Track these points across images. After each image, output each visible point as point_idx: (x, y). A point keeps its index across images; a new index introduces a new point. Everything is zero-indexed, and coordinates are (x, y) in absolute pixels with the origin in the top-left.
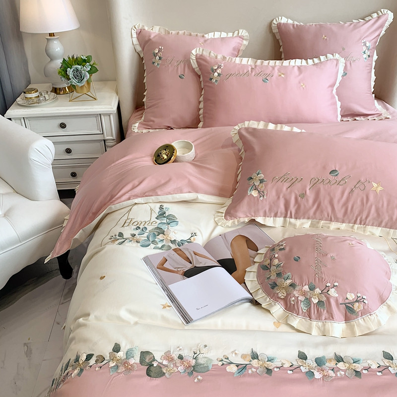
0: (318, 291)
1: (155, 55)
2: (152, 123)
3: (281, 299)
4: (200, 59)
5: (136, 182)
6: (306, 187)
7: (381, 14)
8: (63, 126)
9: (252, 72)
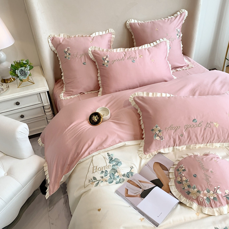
0: (211, 192)
1: (66, 53)
2: (71, 92)
3: (194, 199)
4: (94, 53)
5: (89, 142)
6: (183, 130)
7: (182, 12)
8: (18, 104)
9: (125, 57)
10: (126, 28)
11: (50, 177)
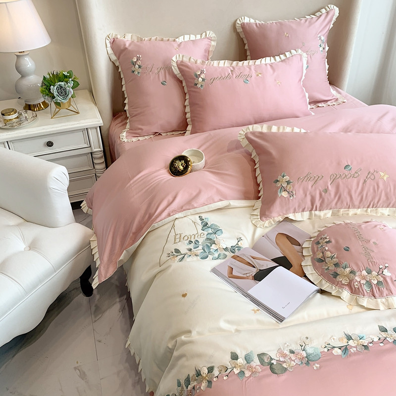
0: (375, 273)
1: (134, 64)
2: (140, 131)
3: (345, 285)
4: (181, 66)
5: (170, 198)
6: (327, 182)
7: (329, 10)
8: (50, 144)
9: (233, 75)
10: (234, 31)
11: (101, 257)
